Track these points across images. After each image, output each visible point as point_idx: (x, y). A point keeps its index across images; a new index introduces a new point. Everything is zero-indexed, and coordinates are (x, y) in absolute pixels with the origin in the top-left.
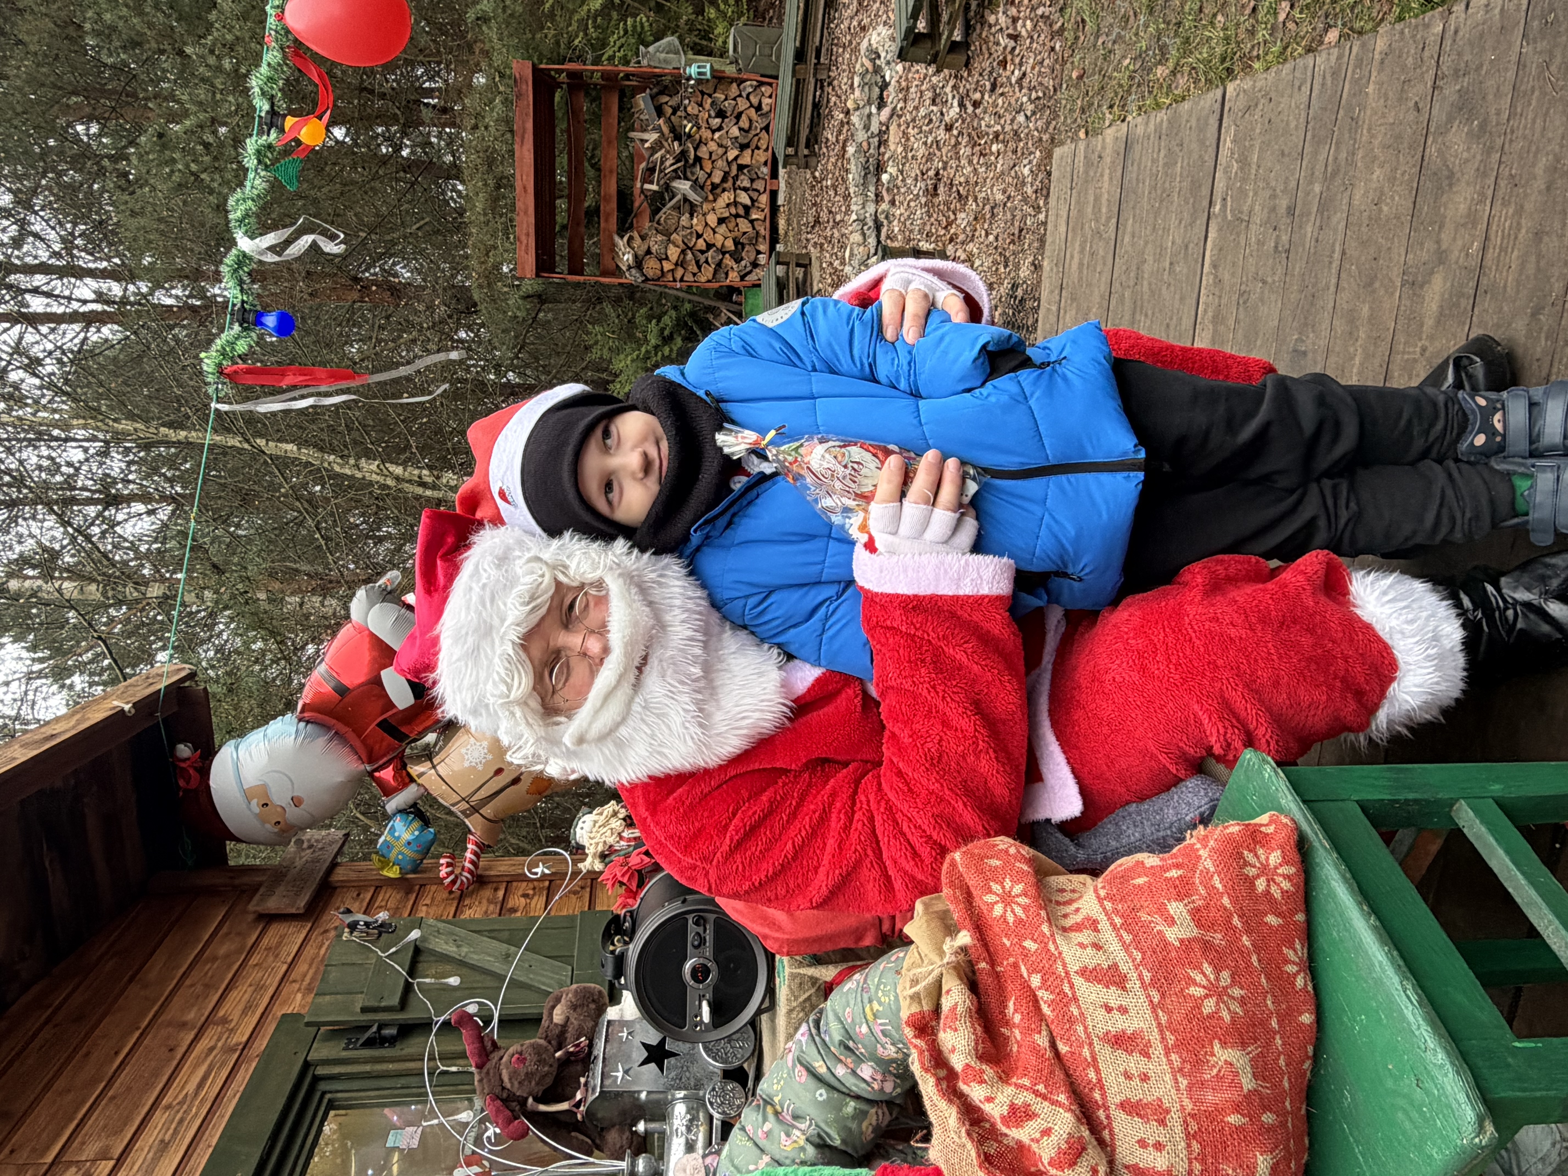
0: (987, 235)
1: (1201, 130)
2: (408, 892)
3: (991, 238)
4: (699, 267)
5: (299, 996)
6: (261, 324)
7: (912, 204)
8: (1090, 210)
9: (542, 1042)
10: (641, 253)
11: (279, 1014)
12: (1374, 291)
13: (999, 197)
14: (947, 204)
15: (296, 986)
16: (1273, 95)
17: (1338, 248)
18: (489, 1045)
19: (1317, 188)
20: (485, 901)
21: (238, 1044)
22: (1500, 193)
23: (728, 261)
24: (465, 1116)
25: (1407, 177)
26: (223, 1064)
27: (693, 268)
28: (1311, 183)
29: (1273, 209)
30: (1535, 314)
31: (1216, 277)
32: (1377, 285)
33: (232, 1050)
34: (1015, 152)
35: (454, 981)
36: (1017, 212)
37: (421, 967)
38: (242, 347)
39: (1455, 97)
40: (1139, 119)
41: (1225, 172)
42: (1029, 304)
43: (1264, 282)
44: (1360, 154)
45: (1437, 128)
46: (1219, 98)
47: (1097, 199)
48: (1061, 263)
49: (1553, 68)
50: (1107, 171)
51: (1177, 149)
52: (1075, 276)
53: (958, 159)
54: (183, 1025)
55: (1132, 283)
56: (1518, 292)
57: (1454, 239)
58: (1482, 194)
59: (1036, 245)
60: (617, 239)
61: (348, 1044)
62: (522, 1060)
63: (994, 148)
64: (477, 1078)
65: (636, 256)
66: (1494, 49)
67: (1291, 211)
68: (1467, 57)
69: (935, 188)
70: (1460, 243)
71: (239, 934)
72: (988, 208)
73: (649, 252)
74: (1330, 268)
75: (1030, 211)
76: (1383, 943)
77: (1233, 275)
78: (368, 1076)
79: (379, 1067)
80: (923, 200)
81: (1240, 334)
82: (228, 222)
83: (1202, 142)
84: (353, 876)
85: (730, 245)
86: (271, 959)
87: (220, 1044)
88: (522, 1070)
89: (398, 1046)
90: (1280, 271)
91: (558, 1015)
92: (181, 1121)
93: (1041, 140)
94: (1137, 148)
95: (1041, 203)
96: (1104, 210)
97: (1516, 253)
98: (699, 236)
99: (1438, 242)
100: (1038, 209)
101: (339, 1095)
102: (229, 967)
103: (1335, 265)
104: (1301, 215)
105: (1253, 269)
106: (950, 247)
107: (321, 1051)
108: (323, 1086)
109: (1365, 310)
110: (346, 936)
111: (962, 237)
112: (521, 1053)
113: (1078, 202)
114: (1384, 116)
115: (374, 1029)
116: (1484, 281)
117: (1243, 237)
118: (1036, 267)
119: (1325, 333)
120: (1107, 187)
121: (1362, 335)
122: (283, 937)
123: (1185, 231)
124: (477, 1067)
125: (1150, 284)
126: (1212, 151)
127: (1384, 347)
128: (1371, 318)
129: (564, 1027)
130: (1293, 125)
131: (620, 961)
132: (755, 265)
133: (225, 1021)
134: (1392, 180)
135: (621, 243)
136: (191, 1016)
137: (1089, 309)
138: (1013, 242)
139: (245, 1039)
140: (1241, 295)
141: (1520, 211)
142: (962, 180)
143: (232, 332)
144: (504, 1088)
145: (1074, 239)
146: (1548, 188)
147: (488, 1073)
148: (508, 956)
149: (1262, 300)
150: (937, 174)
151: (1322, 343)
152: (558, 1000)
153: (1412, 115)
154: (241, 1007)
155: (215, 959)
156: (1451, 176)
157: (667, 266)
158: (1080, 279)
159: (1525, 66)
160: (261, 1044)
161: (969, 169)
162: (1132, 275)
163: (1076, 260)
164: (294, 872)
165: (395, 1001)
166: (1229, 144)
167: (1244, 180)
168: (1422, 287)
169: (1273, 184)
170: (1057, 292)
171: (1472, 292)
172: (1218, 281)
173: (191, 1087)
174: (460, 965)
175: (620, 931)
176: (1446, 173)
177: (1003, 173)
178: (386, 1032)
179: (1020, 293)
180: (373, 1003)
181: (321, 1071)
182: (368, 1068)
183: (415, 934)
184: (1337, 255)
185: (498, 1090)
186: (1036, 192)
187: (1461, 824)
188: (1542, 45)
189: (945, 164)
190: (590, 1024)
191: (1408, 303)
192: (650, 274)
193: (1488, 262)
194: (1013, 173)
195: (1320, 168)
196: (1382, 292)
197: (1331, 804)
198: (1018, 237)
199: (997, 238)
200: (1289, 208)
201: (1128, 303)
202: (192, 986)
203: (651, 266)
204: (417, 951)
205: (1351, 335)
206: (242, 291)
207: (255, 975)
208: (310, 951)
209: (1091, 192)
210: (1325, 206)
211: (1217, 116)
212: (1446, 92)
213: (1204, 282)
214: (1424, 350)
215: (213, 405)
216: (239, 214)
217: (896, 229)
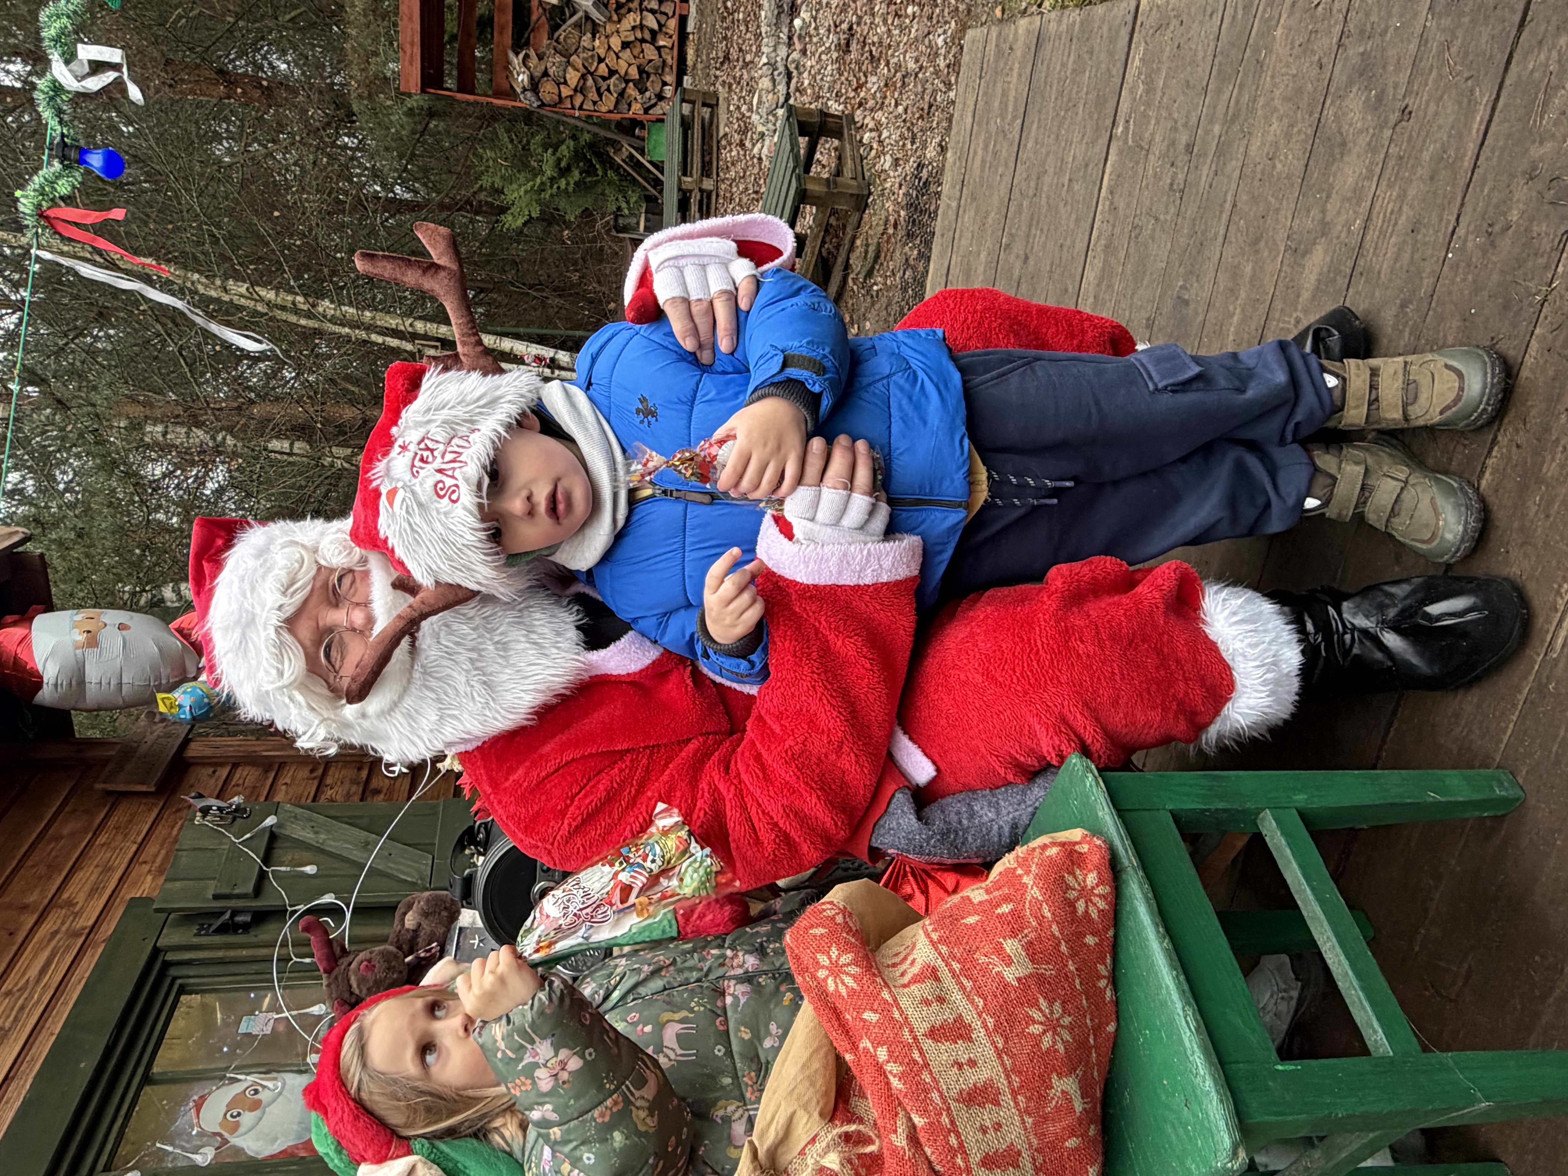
0: (896, 105)
1: (1113, 40)
2: (266, 771)
3: (900, 109)
4: (600, 95)
5: (149, 878)
6: (85, 162)
7: (824, 57)
8: (996, 104)
9: (392, 948)
10: (537, 74)
11: (128, 897)
12: (1257, 251)
13: (912, 65)
14: (859, 63)
15: (146, 868)
16: (1184, 17)
17: (1229, 198)
18: (338, 951)
19: (1217, 129)
20: (347, 781)
21: (84, 928)
22: (1387, 173)
23: (632, 91)
24: (317, 1009)
25: (1303, 136)
26: (68, 948)
27: (593, 95)
28: (1211, 122)
29: (1173, 143)
30: (1403, 305)
31: (1112, 203)
32: (1262, 244)
33: (77, 934)
34: (930, 18)
35: (310, 869)
36: (928, 85)
37: (277, 853)
38: (63, 188)
39: (1359, 59)
40: (1053, 15)
41: (1132, 91)
42: (933, 188)
43: (1157, 219)
44: (1261, 101)
45: (1338, 89)
46: (1133, 10)
47: (1005, 93)
48: (965, 157)
49: (1453, 50)
50: (1017, 65)
51: (1086, 56)
52: (977, 172)
53: (873, 15)
54: (25, 908)
55: (1031, 193)
56: (1390, 281)
57: (1339, 213)
58: (1370, 171)
59: (945, 124)
60: (511, 55)
61: (199, 930)
62: (370, 967)
63: (910, 10)
64: (325, 982)
65: (532, 78)
66: (1401, 16)
67: (1189, 148)
68: (1374, 18)
69: (848, 45)
70: (1344, 217)
71: (87, 811)
72: (899, 75)
73: (546, 74)
74: (1220, 218)
75: (941, 86)
76: (1172, 967)
77: (1128, 205)
78: (222, 962)
79: (232, 953)
80: (835, 55)
81: (1128, 271)
82: (40, 40)
83: (1111, 54)
84: (208, 752)
85: (634, 73)
86: (120, 837)
87: (64, 928)
88: (370, 976)
89: (253, 932)
90: (1173, 210)
91: (410, 920)
92: (22, 1008)
93: (957, 8)
94: (1049, 46)
95: (953, 79)
96: (1010, 109)
97: (1393, 240)
98: (601, 60)
99: (1324, 211)
100: (949, 86)
101: (192, 981)
102: (75, 847)
103: (1225, 216)
104: (1199, 156)
105: (1148, 203)
106: (858, 112)
107: (171, 937)
108: (174, 972)
109: (1248, 269)
110: (198, 819)
111: (871, 103)
112: (369, 961)
113: (986, 93)
114: (1288, 66)
115: (227, 916)
116: (1361, 262)
117: (1141, 165)
118: (943, 149)
119: (1208, 286)
120: (1015, 83)
121: (1243, 294)
122: (133, 815)
123: (1087, 150)
124: (326, 971)
125: (1048, 197)
126: (1120, 65)
127: (1263, 309)
128: (1253, 278)
129: (416, 931)
130: (1200, 55)
131: (468, 882)
132: (660, 97)
133: (70, 903)
134: (1288, 136)
135: (516, 61)
136: (32, 898)
137: (987, 213)
138: (921, 117)
139: (90, 923)
140: (1135, 227)
141: (1402, 197)
142: (876, 39)
143: (52, 170)
144: (352, 993)
145: (979, 133)
146: (1432, 179)
147: (336, 978)
148: (367, 844)
149: (1152, 238)
150: (851, 28)
151: (1205, 294)
152: (410, 907)
153: (1315, 71)
154: (87, 888)
155: (58, 838)
156: (1344, 144)
157: (566, 92)
158: (982, 177)
159: (1427, 41)
160: (108, 928)
161: (884, 29)
162: (1033, 184)
163: (979, 158)
164: (144, 748)
165: (249, 888)
166: (1137, 62)
167: (1148, 105)
168: (1304, 255)
169: (1176, 115)
170: (958, 187)
171: (1349, 271)
172: (1114, 209)
173: (33, 972)
174: (318, 852)
175: (473, 841)
176: (1339, 139)
177: (916, 39)
178: (240, 919)
179: (924, 174)
180: (226, 891)
181: (170, 957)
182: (220, 954)
183: (270, 821)
184: (1228, 206)
185: (346, 996)
186: (948, 66)
187: (1264, 832)
188: (1446, 22)
189: (860, 18)
190: (441, 930)
191: (1289, 270)
192: (547, 99)
193: (1367, 244)
194: (926, 41)
195: (1221, 109)
196: (1266, 253)
197: (1146, 813)
198: (927, 113)
199: (906, 110)
200: (1188, 145)
201: (1025, 215)
202: (33, 866)
203: (548, 89)
204: (273, 836)
205: (1233, 292)
206: (61, 122)
207: (100, 856)
208: (161, 831)
209: (999, 85)
210: (1222, 150)
211: (1129, 28)
212: (1351, 52)
213: (1100, 207)
214: (1298, 321)
215: (33, 251)
216: (53, 32)
217: (806, 82)
